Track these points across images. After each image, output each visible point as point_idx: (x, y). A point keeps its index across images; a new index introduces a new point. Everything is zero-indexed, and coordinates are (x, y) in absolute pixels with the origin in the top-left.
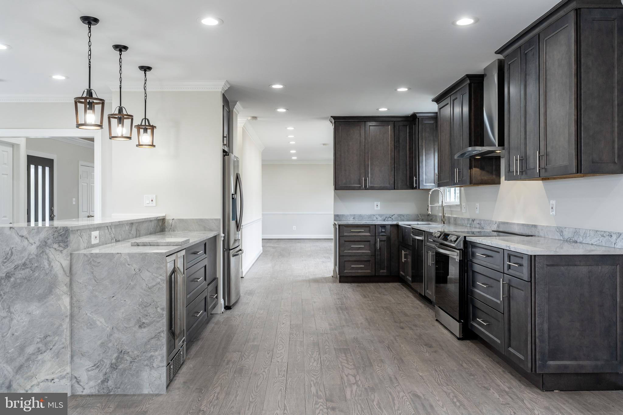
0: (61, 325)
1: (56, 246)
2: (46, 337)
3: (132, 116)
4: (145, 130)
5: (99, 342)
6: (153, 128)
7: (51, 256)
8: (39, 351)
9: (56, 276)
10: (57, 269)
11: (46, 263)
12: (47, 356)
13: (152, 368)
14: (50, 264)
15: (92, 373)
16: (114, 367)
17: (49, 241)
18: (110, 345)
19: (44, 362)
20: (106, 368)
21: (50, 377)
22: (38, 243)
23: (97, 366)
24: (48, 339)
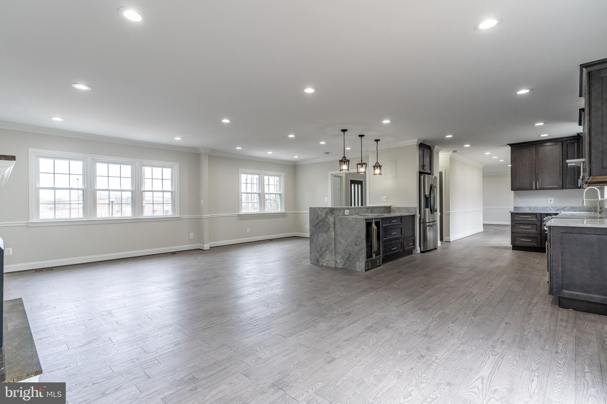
0: (332, 242)
1: (330, 214)
2: (327, 245)
3: (366, 163)
4: (377, 167)
5: (343, 249)
6: (380, 167)
7: (329, 218)
8: (326, 250)
9: (330, 225)
10: (330, 222)
11: (327, 220)
12: (328, 252)
13: (360, 262)
14: (328, 220)
15: (341, 260)
16: (348, 259)
17: (328, 212)
18: (346, 251)
19: (327, 254)
20: (345, 259)
21: (329, 259)
22: (325, 213)
23: (342, 258)
24: (328, 246)
